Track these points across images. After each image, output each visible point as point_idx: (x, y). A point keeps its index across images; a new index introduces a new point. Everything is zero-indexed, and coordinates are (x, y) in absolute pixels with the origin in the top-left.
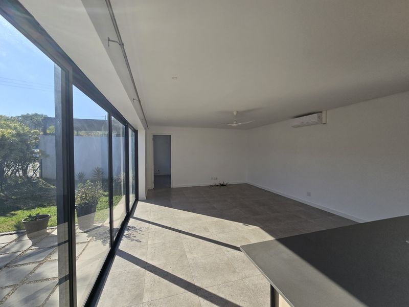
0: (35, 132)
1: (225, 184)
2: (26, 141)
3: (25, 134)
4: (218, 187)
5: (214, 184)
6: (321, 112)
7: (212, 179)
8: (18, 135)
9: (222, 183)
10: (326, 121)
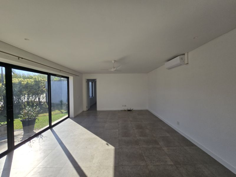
0: (43, 80)
1: (131, 110)
2: (39, 84)
3: (39, 81)
4: (126, 112)
5: (124, 110)
6: (184, 54)
7: (123, 106)
8: (36, 81)
9: (129, 109)
10: (188, 61)
